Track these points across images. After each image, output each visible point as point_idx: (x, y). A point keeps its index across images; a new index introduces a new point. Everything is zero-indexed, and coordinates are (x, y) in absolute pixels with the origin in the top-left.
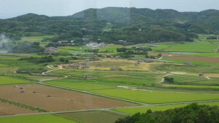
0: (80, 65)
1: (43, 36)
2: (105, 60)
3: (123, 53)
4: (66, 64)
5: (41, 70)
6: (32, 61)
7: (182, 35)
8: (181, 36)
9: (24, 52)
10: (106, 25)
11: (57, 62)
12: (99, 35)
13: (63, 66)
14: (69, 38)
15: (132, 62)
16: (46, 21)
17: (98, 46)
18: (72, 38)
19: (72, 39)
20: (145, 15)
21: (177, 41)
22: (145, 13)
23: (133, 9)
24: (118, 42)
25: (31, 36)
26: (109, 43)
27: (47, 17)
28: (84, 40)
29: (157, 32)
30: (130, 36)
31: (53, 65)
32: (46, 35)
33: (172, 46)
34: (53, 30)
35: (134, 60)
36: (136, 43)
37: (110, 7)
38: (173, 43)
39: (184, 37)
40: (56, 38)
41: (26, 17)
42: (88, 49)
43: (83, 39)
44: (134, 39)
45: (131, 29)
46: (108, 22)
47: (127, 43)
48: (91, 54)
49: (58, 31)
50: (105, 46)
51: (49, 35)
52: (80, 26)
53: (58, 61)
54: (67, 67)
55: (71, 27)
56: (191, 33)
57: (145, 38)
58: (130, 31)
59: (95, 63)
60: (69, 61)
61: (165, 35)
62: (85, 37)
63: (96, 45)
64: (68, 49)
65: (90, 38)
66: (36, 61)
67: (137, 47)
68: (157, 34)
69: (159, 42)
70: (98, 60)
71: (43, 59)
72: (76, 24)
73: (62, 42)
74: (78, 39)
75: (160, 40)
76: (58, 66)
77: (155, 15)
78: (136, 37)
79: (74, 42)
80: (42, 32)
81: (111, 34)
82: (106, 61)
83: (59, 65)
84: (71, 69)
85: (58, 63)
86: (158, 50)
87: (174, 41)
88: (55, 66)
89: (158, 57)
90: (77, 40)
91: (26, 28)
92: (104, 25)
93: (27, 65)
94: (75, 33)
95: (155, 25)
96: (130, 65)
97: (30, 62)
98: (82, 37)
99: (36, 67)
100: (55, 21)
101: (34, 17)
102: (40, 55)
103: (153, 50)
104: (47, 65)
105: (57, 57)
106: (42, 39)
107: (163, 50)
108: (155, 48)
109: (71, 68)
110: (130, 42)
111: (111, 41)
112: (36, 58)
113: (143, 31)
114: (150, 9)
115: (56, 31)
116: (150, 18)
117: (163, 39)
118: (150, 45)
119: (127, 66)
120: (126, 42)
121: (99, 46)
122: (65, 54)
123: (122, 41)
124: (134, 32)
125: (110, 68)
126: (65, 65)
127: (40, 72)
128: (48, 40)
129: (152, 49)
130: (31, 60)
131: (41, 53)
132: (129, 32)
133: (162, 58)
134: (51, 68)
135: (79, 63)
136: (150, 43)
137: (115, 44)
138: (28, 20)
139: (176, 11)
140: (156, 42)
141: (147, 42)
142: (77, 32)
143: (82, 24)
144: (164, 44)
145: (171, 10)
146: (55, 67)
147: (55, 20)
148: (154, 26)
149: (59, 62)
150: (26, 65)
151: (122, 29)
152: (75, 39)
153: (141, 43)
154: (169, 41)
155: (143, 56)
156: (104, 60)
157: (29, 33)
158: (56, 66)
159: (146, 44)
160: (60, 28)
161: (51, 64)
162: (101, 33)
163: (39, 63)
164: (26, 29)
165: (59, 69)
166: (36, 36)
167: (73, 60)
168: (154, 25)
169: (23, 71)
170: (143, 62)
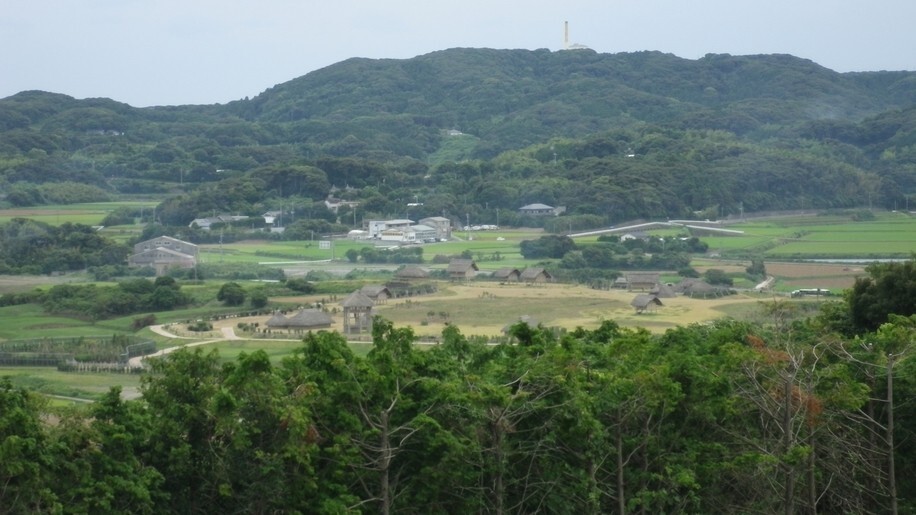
0: (333, 318)
1: (107, 200)
2: (468, 291)
3: (557, 261)
4: (254, 314)
5: (124, 346)
6: (68, 307)
7: (860, 172)
8: (855, 179)
9: (20, 266)
10: (442, 143)
11: (205, 309)
12: (412, 184)
13: (240, 326)
14: (253, 199)
15: (617, 298)
16: (119, 130)
17: (413, 234)
18: (270, 200)
19: (268, 208)
20: (648, 89)
21: (836, 207)
22: (645, 77)
23: (579, 57)
24: (518, 216)
25: (42, 202)
26: (474, 221)
27: (125, 109)
28: (336, 211)
29: (727, 159)
30: (580, 183)
31: (183, 322)
32: (126, 199)
33: (810, 232)
34: (157, 171)
35: (624, 288)
36: (616, 220)
37: (459, 49)
38: (813, 215)
39: (872, 187)
40: (181, 205)
41: (13, 108)
42: (364, 249)
43: (327, 203)
44: (608, 196)
45: (581, 153)
46: (451, 126)
47: (569, 219)
48: (384, 272)
49: (188, 172)
50: (452, 235)
51: (139, 198)
52: (305, 149)
53: (208, 301)
54: (262, 327)
55: (255, 154)
56: (906, 166)
57: (665, 189)
58: (579, 159)
59: (418, 304)
60: (270, 299)
61: (770, 174)
62: (336, 195)
63: (404, 228)
64: (251, 254)
65: (364, 201)
66: (88, 307)
67: (629, 236)
68: (724, 169)
69: (736, 213)
70: (429, 290)
71: (129, 294)
72: (278, 138)
73: (215, 220)
74: (300, 207)
75: (745, 205)
76: (215, 324)
77: (702, 87)
78: (618, 184)
79: (280, 221)
80: (103, 182)
81: (476, 177)
82: (476, 296)
83: (217, 319)
84: (285, 337)
85: (210, 313)
86: (742, 250)
87: (816, 206)
88: (195, 325)
89: (749, 278)
90: (296, 210)
91: (14, 162)
92: (432, 140)
93: (43, 326)
94: (284, 173)
95: (709, 132)
96: (606, 313)
97: (56, 314)
98: (325, 197)
99: (95, 333)
100: (165, 130)
101: (52, 112)
102: (105, 279)
103: (716, 249)
104: (150, 322)
105: (199, 284)
106: (101, 217)
107: (766, 249)
108: (719, 239)
109: (285, 332)
110: (582, 211)
111: (480, 212)
112: (88, 294)
113: (650, 157)
114: (671, 56)
115: (175, 176)
116: (674, 101)
117: (759, 194)
118: (694, 225)
119: (592, 315)
120: (562, 214)
121: (419, 235)
122: (245, 272)
123: (540, 211)
124: (604, 160)
125: (501, 327)
126: (249, 320)
127: (117, 354)
128: (137, 220)
129: (707, 246)
130: (58, 302)
131: (110, 268)
132: (575, 165)
133: (772, 286)
134: (175, 337)
135: (330, 309)
136: (691, 217)
137: (505, 223)
138: (21, 124)
139: (808, 62)
140: (723, 214)
141: (673, 212)
142: (292, 167)
143: (312, 137)
144: (765, 224)
145: (786, 60)
146: (196, 330)
147: (167, 124)
148: (703, 136)
149: (213, 306)
150: (32, 328)
151: (532, 155)
152: (283, 207)
153: (646, 217)
154: (793, 207)
155: (667, 275)
156: (462, 288)
157: (30, 186)
158: (202, 328)
159: (670, 223)
160: (198, 157)
161: (173, 318)
162: (425, 173)
163: (103, 318)
164: (15, 168)
165: (220, 340)
166: (72, 203)
167: (294, 295)
168: (703, 131)
169: (21, 354)
170: (676, 296)
